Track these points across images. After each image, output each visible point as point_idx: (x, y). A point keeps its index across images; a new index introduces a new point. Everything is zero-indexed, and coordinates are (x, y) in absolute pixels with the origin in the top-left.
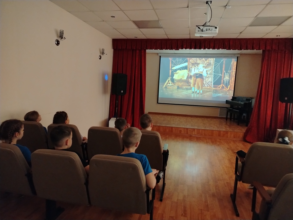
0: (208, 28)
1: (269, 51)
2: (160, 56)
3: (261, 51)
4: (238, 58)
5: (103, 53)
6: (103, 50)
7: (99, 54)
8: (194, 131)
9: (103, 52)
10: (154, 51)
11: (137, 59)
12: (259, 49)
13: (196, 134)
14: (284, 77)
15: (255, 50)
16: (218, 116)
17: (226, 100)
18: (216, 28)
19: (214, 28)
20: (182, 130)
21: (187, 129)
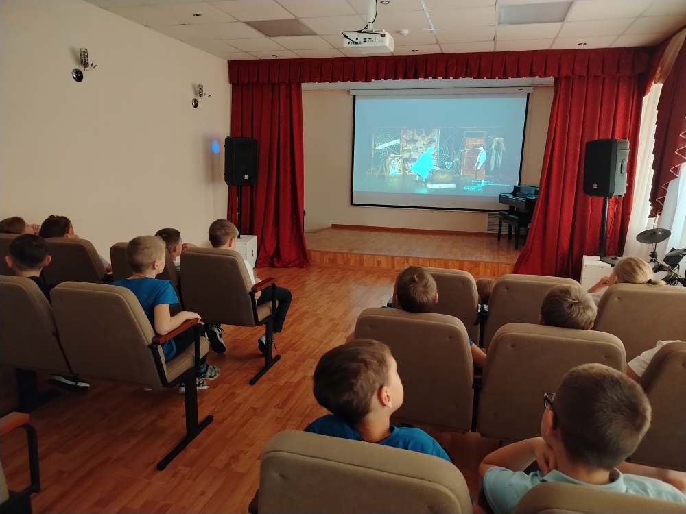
0: (367, 36)
1: (567, 78)
2: (354, 97)
3: (550, 80)
4: (530, 96)
5: (201, 94)
6: (200, 87)
7: (192, 97)
9: (200, 91)
10: (317, 85)
11: (282, 104)
12: (545, 75)
15: (537, 77)
16: (485, 230)
17: (500, 195)
18: (383, 36)
19: (379, 37)
20: (383, 260)
21: (393, 257)
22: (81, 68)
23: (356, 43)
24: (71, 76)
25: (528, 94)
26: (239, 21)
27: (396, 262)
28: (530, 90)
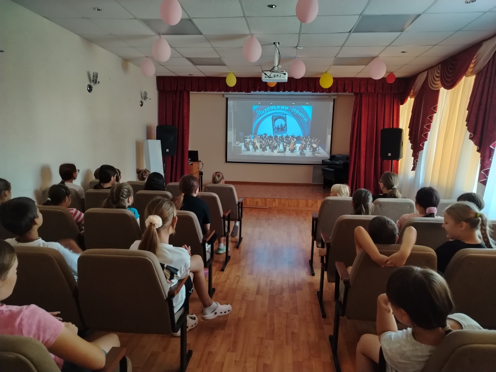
0: (276, 74)
2: (227, 99)
4: (336, 101)
5: (145, 98)
6: (146, 93)
7: (140, 99)
8: (275, 202)
9: (146, 96)
12: (352, 92)
13: (277, 205)
14: (386, 127)
15: (347, 93)
16: (311, 182)
17: (323, 161)
18: (285, 74)
19: (282, 75)
20: (259, 201)
21: (265, 199)
22: (92, 84)
23: (270, 77)
24: (86, 88)
25: (334, 100)
26: (184, 57)
27: (267, 202)
28: (335, 97)
